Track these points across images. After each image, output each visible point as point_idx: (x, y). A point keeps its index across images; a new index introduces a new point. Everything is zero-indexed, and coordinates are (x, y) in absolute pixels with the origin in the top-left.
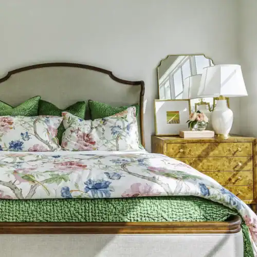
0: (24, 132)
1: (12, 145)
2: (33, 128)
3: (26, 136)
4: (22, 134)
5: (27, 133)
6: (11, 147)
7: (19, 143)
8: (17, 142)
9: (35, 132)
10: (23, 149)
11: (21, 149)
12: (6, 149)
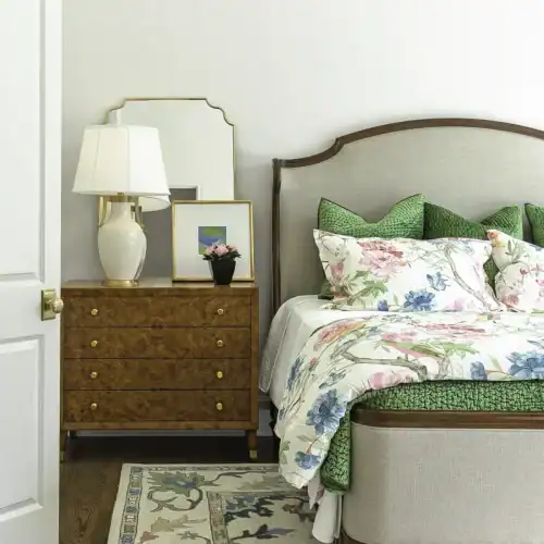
0: (433, 273)
1: (411, 300)
2: (448, 265)
3: (438, 280)
4: (429, 277)
5: (439, 275)
6: (407, 304)
7: (426, 296)
8: (421, 294)
9: (455, 274)
10: (433, 309)
11: (427, 308)
12: (397, 308)
